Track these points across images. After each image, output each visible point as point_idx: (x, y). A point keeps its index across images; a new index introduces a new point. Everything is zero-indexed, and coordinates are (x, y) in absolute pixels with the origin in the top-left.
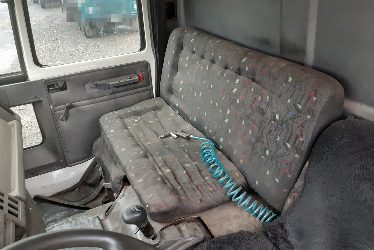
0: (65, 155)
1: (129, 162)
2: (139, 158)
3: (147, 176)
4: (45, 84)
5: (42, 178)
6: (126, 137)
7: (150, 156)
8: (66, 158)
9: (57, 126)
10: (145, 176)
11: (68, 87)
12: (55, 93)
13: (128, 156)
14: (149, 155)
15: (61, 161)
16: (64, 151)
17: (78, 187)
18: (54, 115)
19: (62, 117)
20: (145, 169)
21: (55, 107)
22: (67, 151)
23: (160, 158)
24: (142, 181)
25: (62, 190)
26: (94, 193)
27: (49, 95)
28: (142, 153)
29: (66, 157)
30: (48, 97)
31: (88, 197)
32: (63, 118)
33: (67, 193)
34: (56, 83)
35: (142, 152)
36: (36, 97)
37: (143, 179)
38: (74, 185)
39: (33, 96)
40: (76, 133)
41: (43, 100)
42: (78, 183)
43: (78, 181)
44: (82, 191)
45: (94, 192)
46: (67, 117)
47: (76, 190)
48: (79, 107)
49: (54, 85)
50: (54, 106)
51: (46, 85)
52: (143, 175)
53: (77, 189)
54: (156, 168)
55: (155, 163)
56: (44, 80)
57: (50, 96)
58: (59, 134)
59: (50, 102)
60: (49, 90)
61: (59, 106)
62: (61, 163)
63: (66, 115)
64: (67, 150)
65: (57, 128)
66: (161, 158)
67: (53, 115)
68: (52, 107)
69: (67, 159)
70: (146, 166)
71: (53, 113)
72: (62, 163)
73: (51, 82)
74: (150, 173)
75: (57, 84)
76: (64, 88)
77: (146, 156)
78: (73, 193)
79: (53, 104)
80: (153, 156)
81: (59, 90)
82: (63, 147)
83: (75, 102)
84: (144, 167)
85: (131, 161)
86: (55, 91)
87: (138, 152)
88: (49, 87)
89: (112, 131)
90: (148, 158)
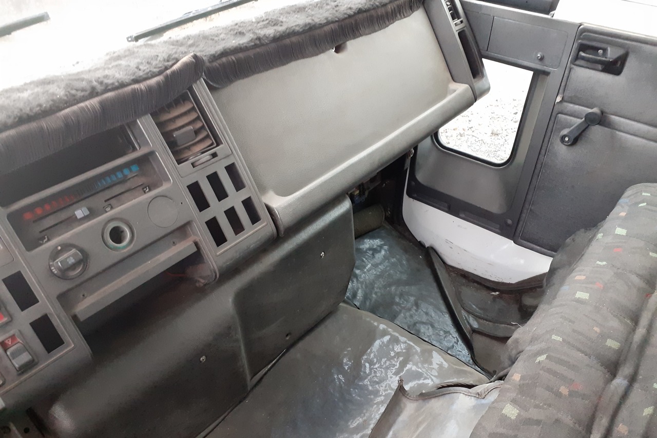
0: (524, 215)
1: (554, 337)
2: (583, 352)
3: (538, 422)
4: (579, 39)
5: (459, 226)
6: (631, 272)
7: (625, 378)
8: (521, 223)
9: (544, 148)
10: (534, 414)
11: (626, 70)
12: (588, 71)
13: (570, 321)
14: (626, 370)
15: (509, 222)
16: (527, 206)
17: (502, 292)
18: (553, 117)
19: (565, 132)
20: (559, 395)
21: (566, 102)
22: (531, 210)
23: (648, 411)
24: (513, 418)
25: (475, 273)
26: (511, 327)
27: (571, 69)
28: (610, 348)
29: (522, 218)
30: (567, 72)
31: (497, 324)
32: (564, 136)
33: (476, 284)
34: (603, 45)
35: (613, 344)
36: (542, 59)
37: (519, 415)
38: (500, 280)
39: (537, 54)
40: (573, 187)
41: (551, 75)
42: (509, 284)
43: (514, 281)
44: (501, 304)
45: (512, 325)
46: (575, 140)
47: (493, 293)
48: (617, 132)
49: (597, 49)
50: (566, 98)
51: (580, 41)
52: (536, 406)
53: (497, 293)
54: (595, 427)
55: (611, 411)
56: (581, 27)
57: (573, 72)
58: (539, 166)
59: (564, 85)
60: (577, 57)
61: (577, 107)
62: (506, 223)
63: (577, 134)
64: (532, 208)
65: (543, 152)
66: (652, 416)
67: (553, 119)
68: (559, 99)
69: (520, 226)
70: (571, 394)
71: (554, 114)
72: (509, 225)
73: (595, 40)
74: (557, 421)
75: (605, 50)
76: (614, 67)
77: (612, 368)
78: (483, 294)
79: (567, 94)
80: (636, 386)
81: (600, 67)
82: (529, 197)
83: (616, 115)
84: (564, 390)
85: (559, 339)
86: (589, 65)
87: (603, 336)
88: (583, 48)
89: (621, 231)
90: (614, 375)
